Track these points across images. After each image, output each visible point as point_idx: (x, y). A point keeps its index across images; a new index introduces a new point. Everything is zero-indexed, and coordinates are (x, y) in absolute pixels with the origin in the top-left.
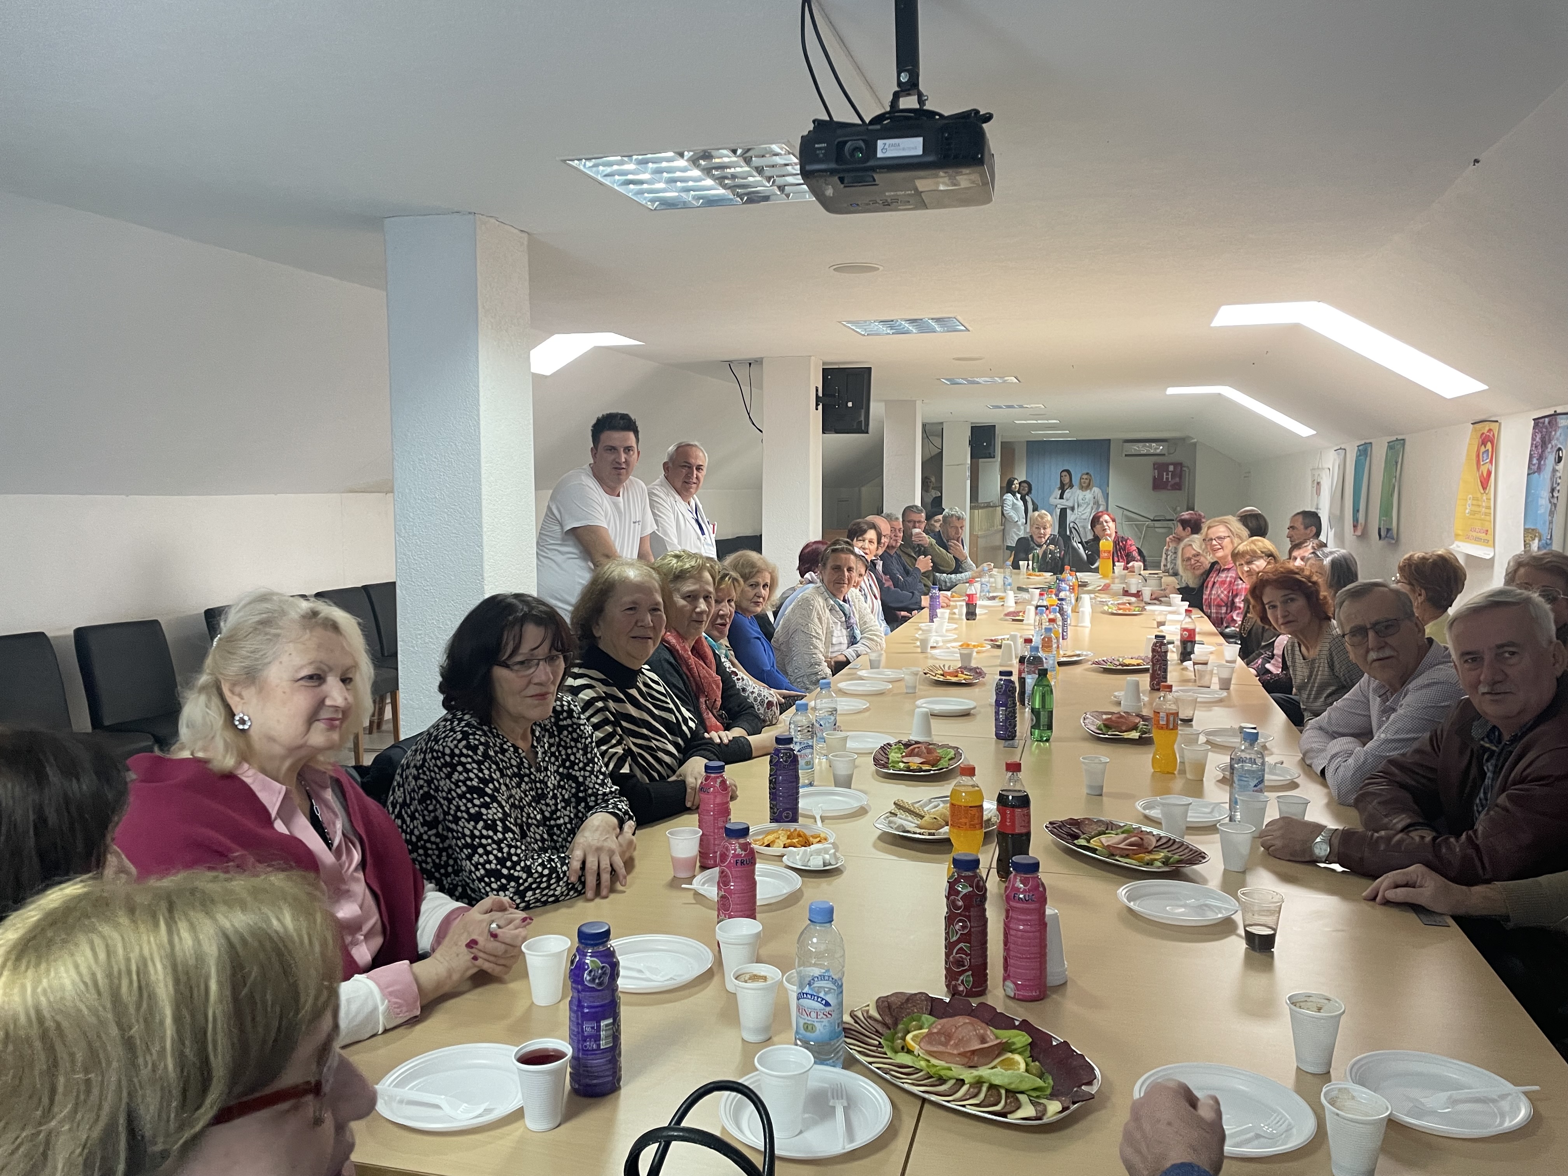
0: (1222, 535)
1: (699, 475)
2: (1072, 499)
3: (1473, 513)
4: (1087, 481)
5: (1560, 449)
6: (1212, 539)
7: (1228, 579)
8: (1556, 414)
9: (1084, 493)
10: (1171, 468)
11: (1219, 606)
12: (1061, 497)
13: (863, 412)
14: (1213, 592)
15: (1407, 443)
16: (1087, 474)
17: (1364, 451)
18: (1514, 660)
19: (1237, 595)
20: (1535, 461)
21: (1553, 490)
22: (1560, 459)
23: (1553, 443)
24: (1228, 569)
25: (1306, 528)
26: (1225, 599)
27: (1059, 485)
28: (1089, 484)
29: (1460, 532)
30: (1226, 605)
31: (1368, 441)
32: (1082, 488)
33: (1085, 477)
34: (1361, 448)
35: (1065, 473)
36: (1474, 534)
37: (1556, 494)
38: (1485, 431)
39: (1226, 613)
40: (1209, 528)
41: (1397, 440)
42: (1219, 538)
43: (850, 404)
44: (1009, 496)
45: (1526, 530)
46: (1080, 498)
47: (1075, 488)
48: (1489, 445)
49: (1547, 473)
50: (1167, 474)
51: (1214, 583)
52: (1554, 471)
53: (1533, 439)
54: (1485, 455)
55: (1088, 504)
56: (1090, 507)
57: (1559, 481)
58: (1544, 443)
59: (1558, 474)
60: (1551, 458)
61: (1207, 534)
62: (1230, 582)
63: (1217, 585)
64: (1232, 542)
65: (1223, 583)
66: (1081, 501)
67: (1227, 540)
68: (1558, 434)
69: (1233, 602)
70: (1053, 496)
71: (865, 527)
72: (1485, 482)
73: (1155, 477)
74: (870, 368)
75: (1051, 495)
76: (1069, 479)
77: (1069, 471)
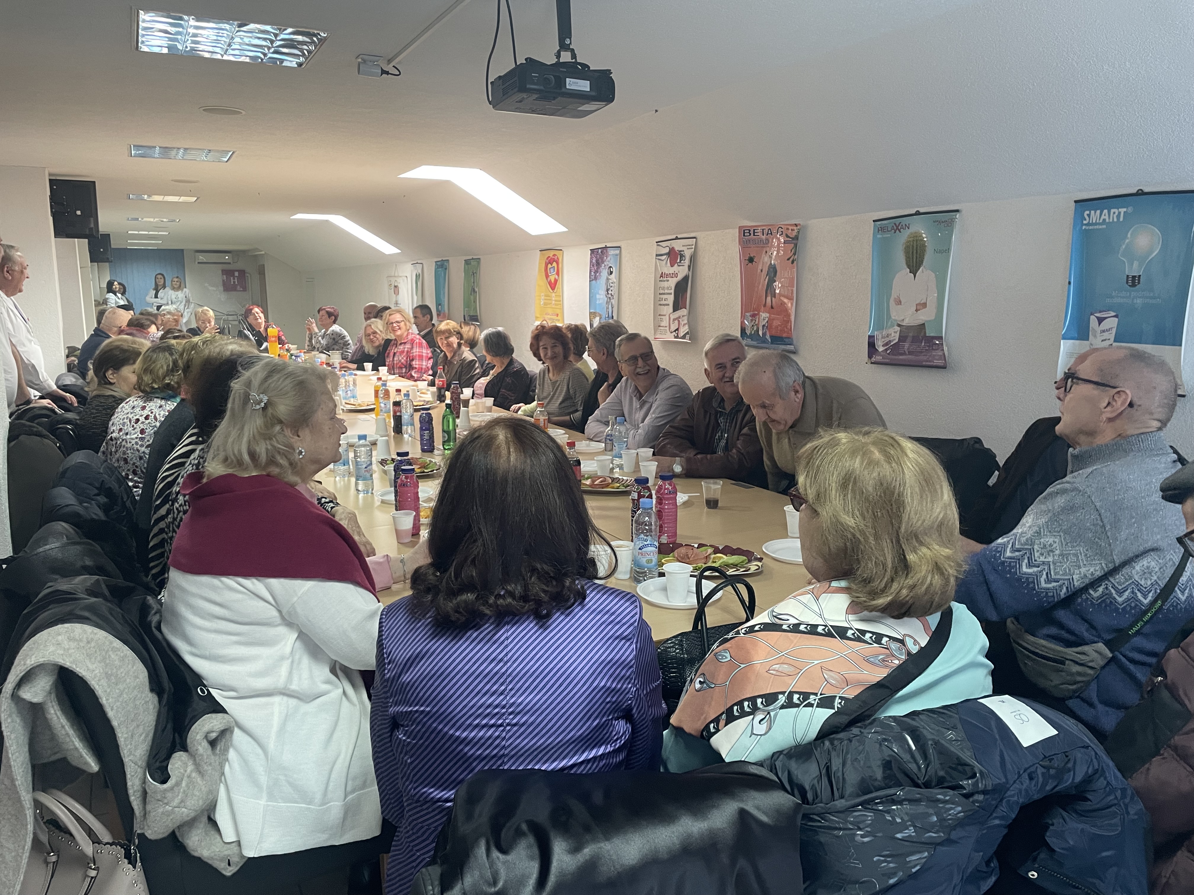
2: (165, 298)
3: (545, 304)
4: (178, 283)
5: (611, 267)
6: (392, 323)
7: (406, 349)
8: (606, 247)
9: (177, 293)
10: (236, 274)
12: (156, 297)
13: (92, 219)
14: (395, 359)
15: (482, 261)
16: (177, 277)
17: (442, 266)
19: (413, 360)
20: (593, 273)
21: (608, 290)
22: (611, 273)
23: (605, 263)
24: (405, 343)
25: (426, 316)
26: (405, 363)
27: (153, 286)
28: (180, 286)
29: (538, 316)
30: (406, 367)
31: (444, 259)
32: (173, 289)
33: (176, 280)
34: (438, 263)
35: (159, 276)
37: (610, 292)
38: (551, 256)
39: (405, 372)
40: (390, 315)
41: (473, 259)
42: (398, 322)
43: (79, 213)
44: (111, 296)
45: (590, 313)
46: (173, 297)
47: (167, 289)
48: (555, 264)
49: (602, 282)
50: (234, 279)
51: (395, 354)
52: (608, 279)
53: (591, 262)
54: (552, 270)
55: (181, 302)
56: (183, 304)
57: (611, 285)
58: (598, 264)
59: (611, 281)
60: (604, 273)
62: (407, 352)
63: (397, 354)
64: (405, 324)
65: (403, 352)
66: (174, 300)
67: (402, 324)
68: (609, 258)
70: (150, 295)
72: (553, 285)
73: (223, 281)
74: (94, 182)
75: (147, 295)
76: (162, 281)
77: (163, 275)
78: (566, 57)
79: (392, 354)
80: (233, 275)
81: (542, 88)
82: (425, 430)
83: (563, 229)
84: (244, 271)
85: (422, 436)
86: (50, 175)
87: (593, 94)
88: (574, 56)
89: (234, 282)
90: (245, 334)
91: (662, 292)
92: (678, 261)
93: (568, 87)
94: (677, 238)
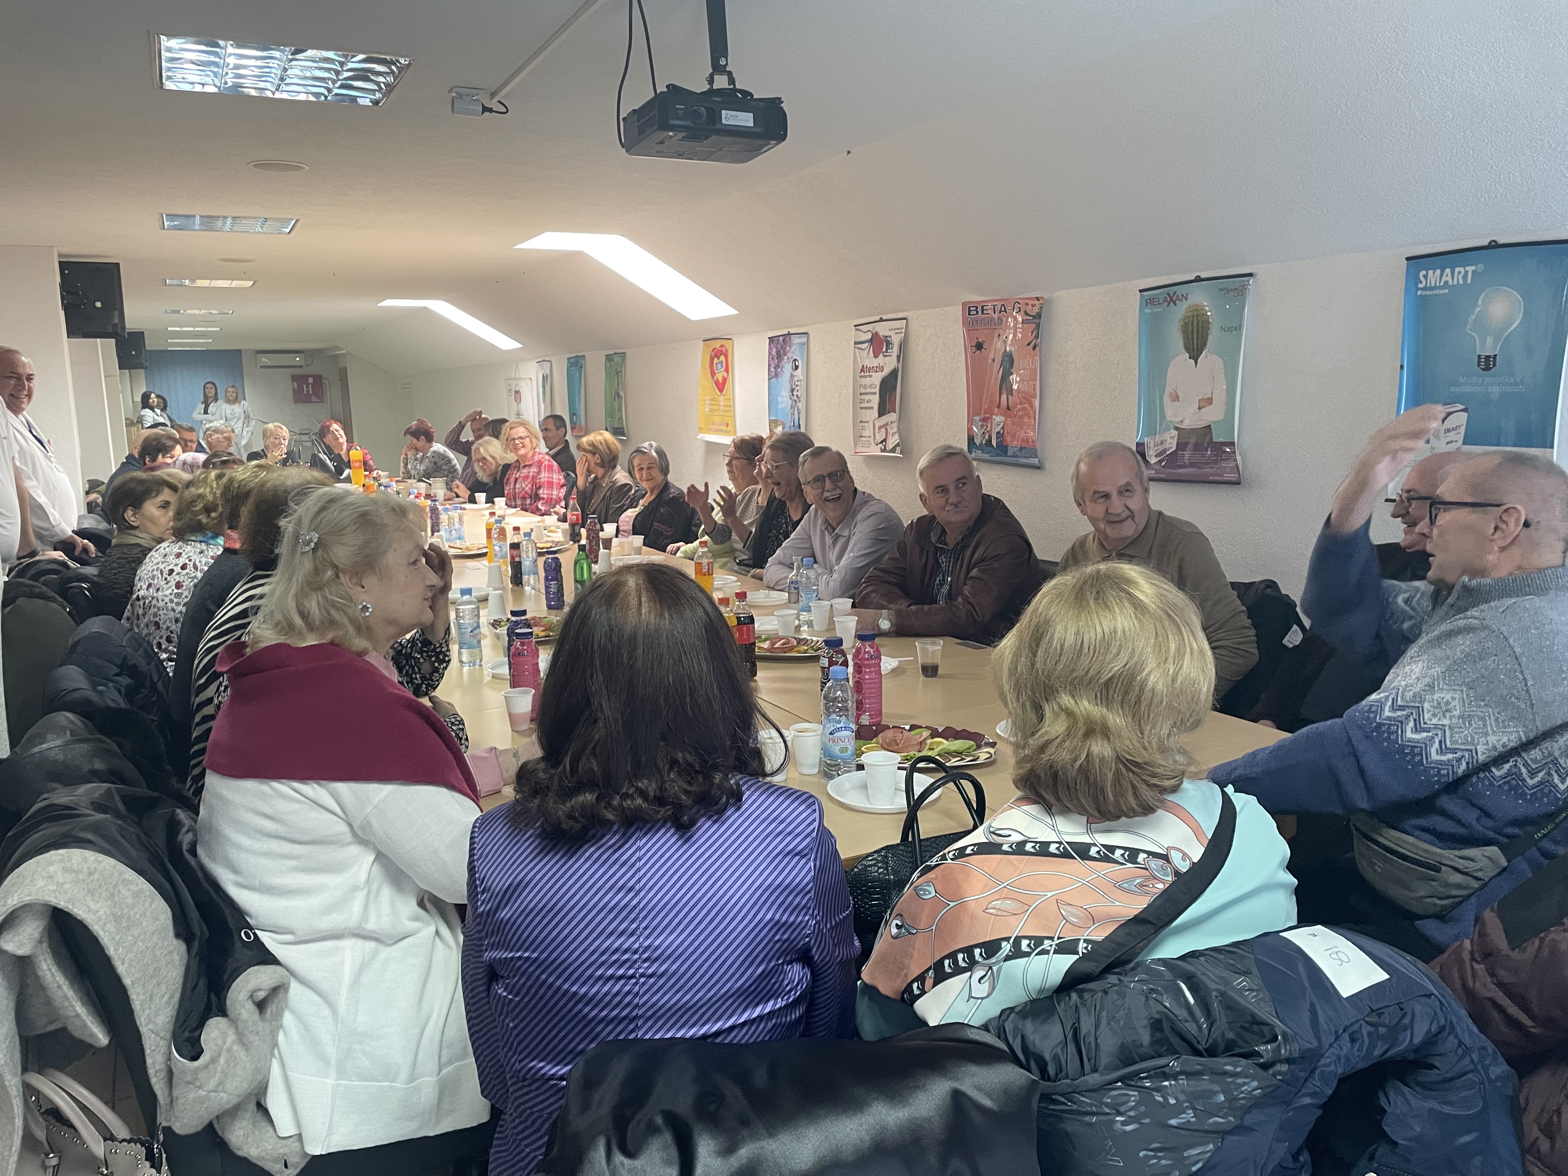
2: (218, 414)
3: (711, 411)
4: (234, 395)
5: (795, 360)
6: (513, 440)
7: (531, 474)
8: (789, 334)
9: (232, 407)
10: (310, 380)
12: (206, 412)
13: (116, 313)
14: (518, 486)
15: (628, 356)
16: (233, 386)
17: (576, 364)
18: (965, 488)
19: (540, 488)
20: (772, 369)
21: (792, 390)
22: (797, 367)
23: (789, 355)
24: (530, 466)
25: (557, 429)
26: (529, 491)
27: (202, 399)
28: (237, 398)
29: (703, 426)
30: (531, 497)
31: (579, 354)
32: (228, 401)
33: (230, 389)
34: (572, 360)
35: (209, 386)
36: (716, 427)
37: (795, 393)
38: (718, 347)
39: (530, 504)
40: (510, 430)
41: (616, 353)
42: (520, 438)
43: (98, 304)
44: (147, 412)
45: (770, 421)
46: (229, 411)
47: (220, 402)
48: (722, 358)
49: (785, 378)
50: (307, 387)
51: (516, 479)
52: (792, 376)
53: (770, 354)
54: (719, 366)
55: (239, 419)
57: (797, 383)
58: (779, 356)
59: (796, 379)
60: (788, 368)
63: (519, 481)
64: (531, 441)
65: (527, 477)
66: (229, 416)
67: (527, 440)
68: (793, 349)
69: (537, 495)
70: (198, 411)
72: (721, 386)
73: (294, 389)
74: (118, 264)
75: (194, 410)
76: (213, 391)
77: (213, 384)
78: (721, 82)
79: (512, 480)
80: (307, 383)
81: (690, 124)
82: (552, 580)
83: (731, 311)
84: (320, 376)
85: (547, 588)
86: (60, 256)
87: (759, 130)
88: (732, 81)
89: (308, 391)
90: (320, 459)
91: (863, 391)
92: (884, 350)
93: (724, 122)
94: (881, 320)
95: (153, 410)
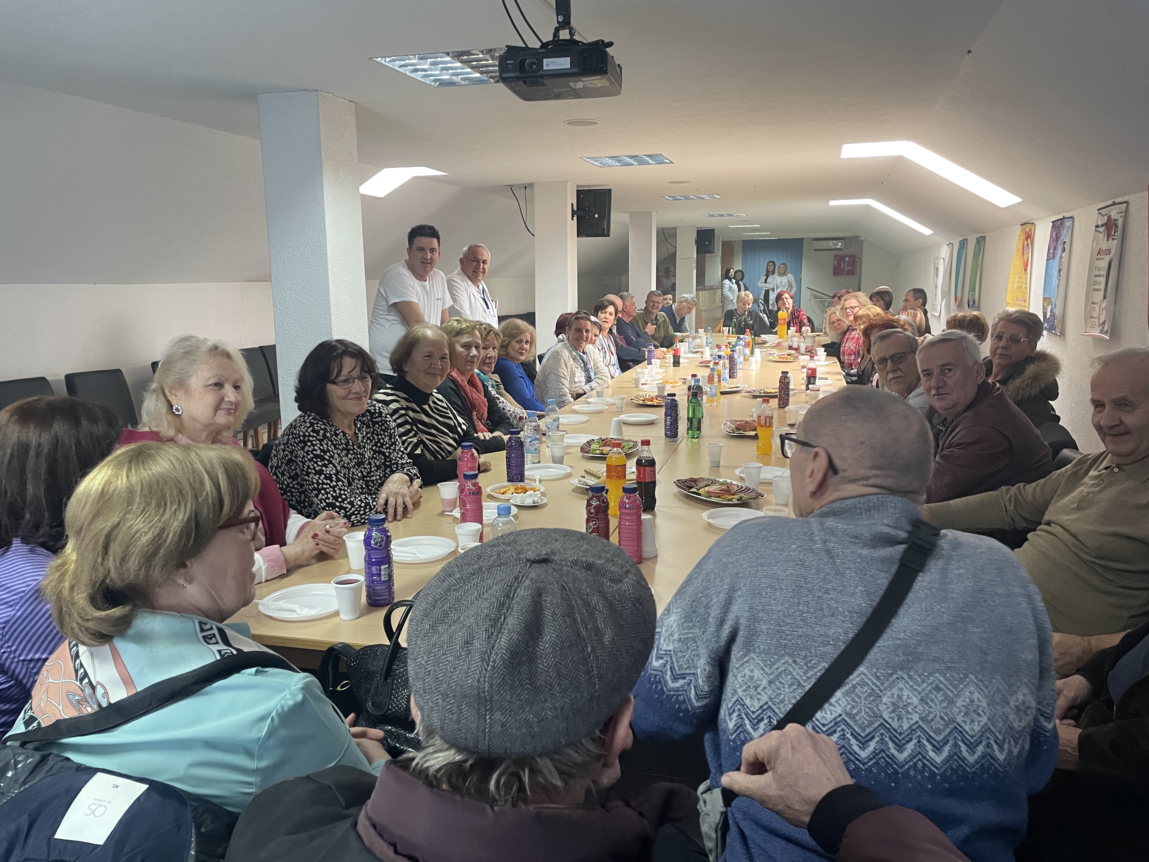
0: (854, 305)
1: (485, 267)
2: (772, 284)
3: (1018, 288)
4: (784, 269)
5: (1065, 242)
6: (847, 308)
7: (857, 336)
8: (1064, 218)
9: (782, 278)
10: (847, 259)
11: (850, 354)
12: (766, 282)
13: (606, 221)
14: (847, 345)
15: (986, 239)
16: (784, 264)
17: (964, 246)
18: (951, 374)
20: (1052, 251)
21: (1059, 271)
22: (1064, 249)
23: (1062, 238)
25: (915, 300)
26: (853, 350)
27: (765, 273)
28: (786, 271)
29: (1010, 301)
30: (855, 354)
31: (965, 238)
32: (780, 275)
33: (782, 266)
34: (962, 242)
35: (771, 264)
36: (1018, 302)
37: (1061, 273)
38: (1028, 230)
39: (854, 359)
41: (981, 237)
42: (852, 307)
43: (596, 216)
44: (727, 281)
45: (1044, 299)
46: (779, 281)
47: (776, 275)
48: (1029, 240)
49: (1057, 260)
50: (844, 264)
51: (847, 339)
52: (1061, 257)
53: (1051, 236)
54: (1027, 247)
56: (786, 288)
57: (1063, 264)
58: (1057, 238)
59: (1063, 260)
60: (1060, 250)
61: (843, 305)
63: (849, 340)
65: (853, 338)
66: (779, 284)
67: (855, 309)
68: (1064, 232)
70: (760, 281)
71: (607, 304)
72: (1026, 266)
73: (834, 266)
74: (611, 190)
75: (759, 280)
76: (772, 267)
77: (773, 262)
78: (564, 35)
80: (844, 261)
83: (1016, 201)
84: (854, 256)
86: (578, 186)
87: (575, 70)
88: (572, 34)
89: (844, 267)
91: (1097, 273)
92: (1113, 233)
93: (545, 68)
94: (1114, 204)
95: (730, 280)
